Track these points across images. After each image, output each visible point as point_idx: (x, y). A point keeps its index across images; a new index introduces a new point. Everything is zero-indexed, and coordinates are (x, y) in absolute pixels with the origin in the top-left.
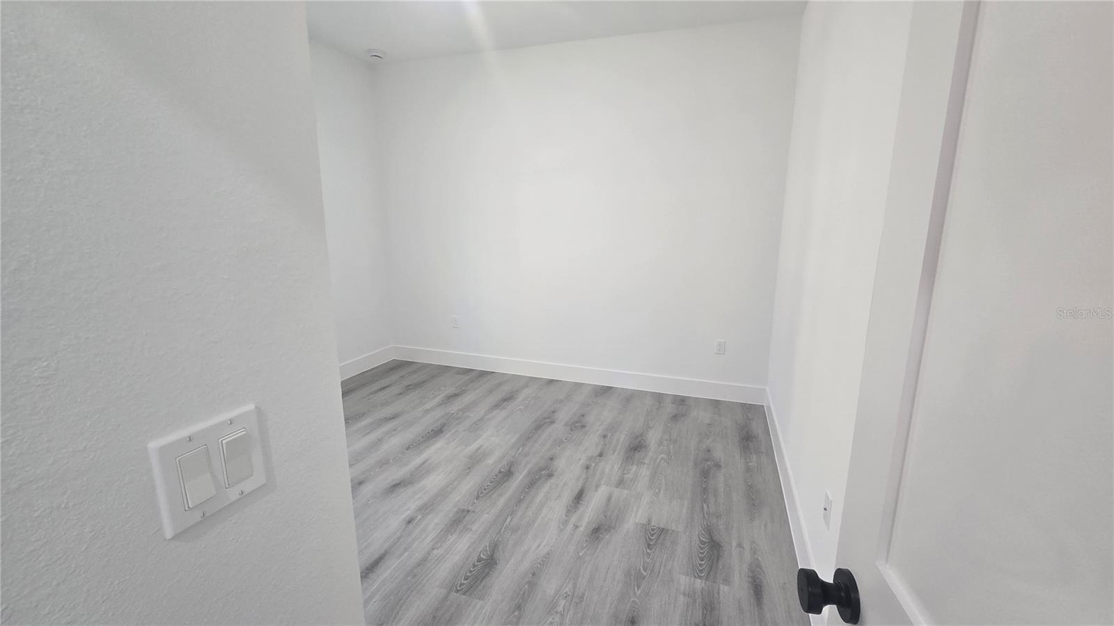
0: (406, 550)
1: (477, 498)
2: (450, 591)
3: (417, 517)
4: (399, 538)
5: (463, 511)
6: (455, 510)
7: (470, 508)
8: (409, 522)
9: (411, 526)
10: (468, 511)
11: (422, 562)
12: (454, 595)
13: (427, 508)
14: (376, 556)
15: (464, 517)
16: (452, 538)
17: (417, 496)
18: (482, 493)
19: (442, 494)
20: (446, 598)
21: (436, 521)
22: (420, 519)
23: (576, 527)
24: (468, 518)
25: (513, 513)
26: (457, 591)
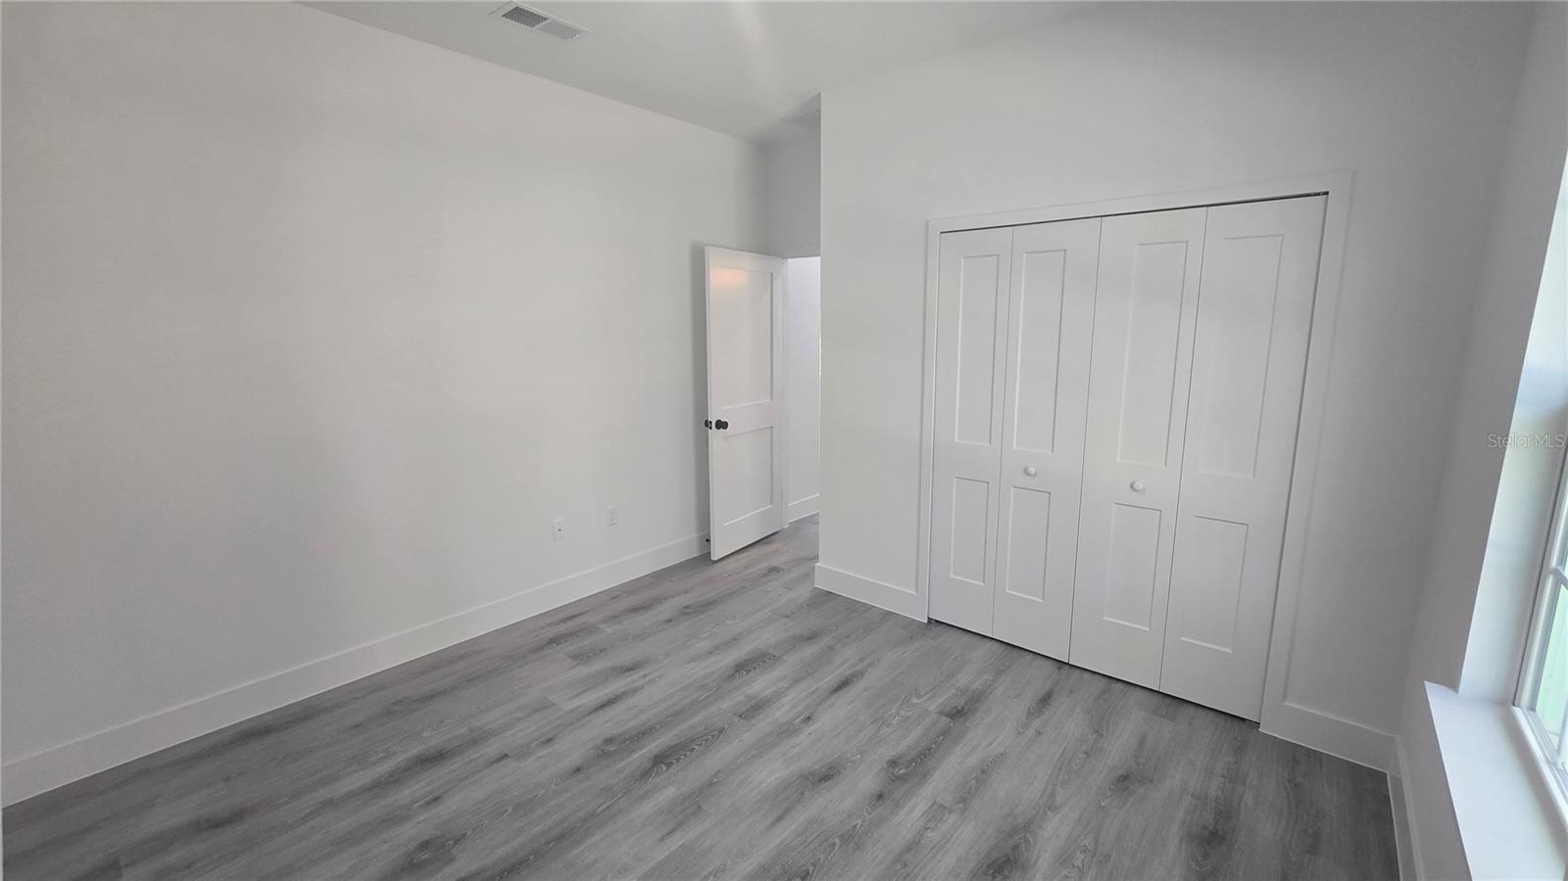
0: (813, 692)
1: (721, 731)
2: (779, 657)
3: (801, 723)
4: (820, 703)
5: (745, 718)
6: (753, 721)
7: (736, 719)
8: (808, 719)
9: (807, 714)
10: (740, 716)
11: (797, 681)
12: (777, 655)
13: (787, 731)
14: (841, 693)
15: (747, 710)
16: (767, 693)
17: (797, 749)
18: (713, 737)
19: (763, 747)
20: (784, 654)
21: (780, 713)
22: (797, 718)
23: (645, 676)
24: (744, 709)
25: (693, 703)
26: (774, 656)
